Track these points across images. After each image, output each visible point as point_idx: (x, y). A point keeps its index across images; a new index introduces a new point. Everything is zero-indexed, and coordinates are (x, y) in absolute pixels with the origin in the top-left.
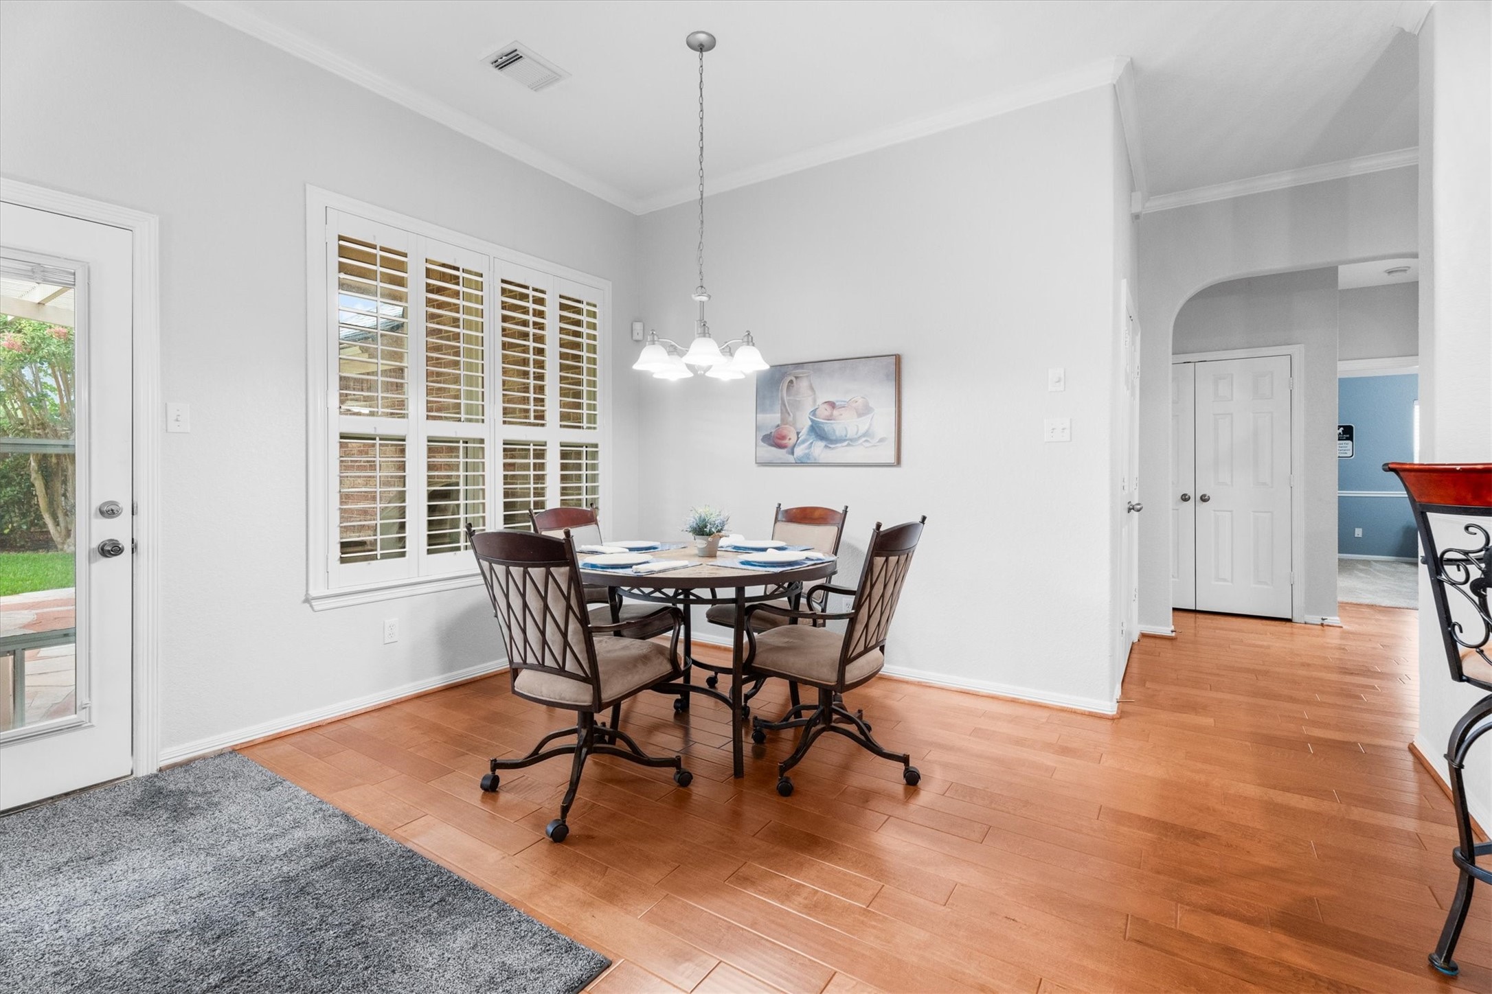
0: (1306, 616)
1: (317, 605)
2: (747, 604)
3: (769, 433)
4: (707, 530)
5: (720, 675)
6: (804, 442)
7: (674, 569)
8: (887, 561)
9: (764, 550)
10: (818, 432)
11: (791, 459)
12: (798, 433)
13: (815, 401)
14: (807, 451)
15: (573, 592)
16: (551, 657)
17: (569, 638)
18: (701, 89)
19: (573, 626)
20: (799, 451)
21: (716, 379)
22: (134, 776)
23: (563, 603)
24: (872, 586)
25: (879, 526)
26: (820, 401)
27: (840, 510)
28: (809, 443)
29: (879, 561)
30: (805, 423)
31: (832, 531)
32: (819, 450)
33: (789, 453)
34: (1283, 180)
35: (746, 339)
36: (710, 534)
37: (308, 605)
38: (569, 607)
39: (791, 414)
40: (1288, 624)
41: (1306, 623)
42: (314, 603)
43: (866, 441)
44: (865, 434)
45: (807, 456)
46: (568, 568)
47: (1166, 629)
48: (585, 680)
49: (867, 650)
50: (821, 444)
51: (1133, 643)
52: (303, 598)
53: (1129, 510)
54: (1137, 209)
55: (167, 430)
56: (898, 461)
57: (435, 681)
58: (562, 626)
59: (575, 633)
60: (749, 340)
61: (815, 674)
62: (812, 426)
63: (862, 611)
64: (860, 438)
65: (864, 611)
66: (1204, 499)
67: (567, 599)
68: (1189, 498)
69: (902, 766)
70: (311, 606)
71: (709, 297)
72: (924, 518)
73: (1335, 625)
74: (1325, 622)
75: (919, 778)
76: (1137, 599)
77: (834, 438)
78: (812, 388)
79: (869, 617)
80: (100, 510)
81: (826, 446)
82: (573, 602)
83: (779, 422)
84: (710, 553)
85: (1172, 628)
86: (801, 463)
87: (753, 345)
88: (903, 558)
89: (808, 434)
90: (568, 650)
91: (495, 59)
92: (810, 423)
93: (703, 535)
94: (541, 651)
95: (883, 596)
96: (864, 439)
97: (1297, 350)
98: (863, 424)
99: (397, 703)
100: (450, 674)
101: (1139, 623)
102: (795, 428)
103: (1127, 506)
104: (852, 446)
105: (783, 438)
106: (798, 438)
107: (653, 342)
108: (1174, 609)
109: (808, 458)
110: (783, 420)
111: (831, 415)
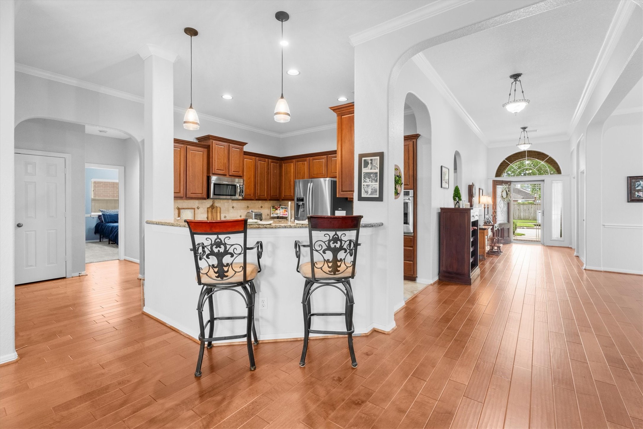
0: (72, 274)
40: (65, 280)
41: (72, 277)
73: (84, 275)
74: (81, 275)
97: (68, 156)
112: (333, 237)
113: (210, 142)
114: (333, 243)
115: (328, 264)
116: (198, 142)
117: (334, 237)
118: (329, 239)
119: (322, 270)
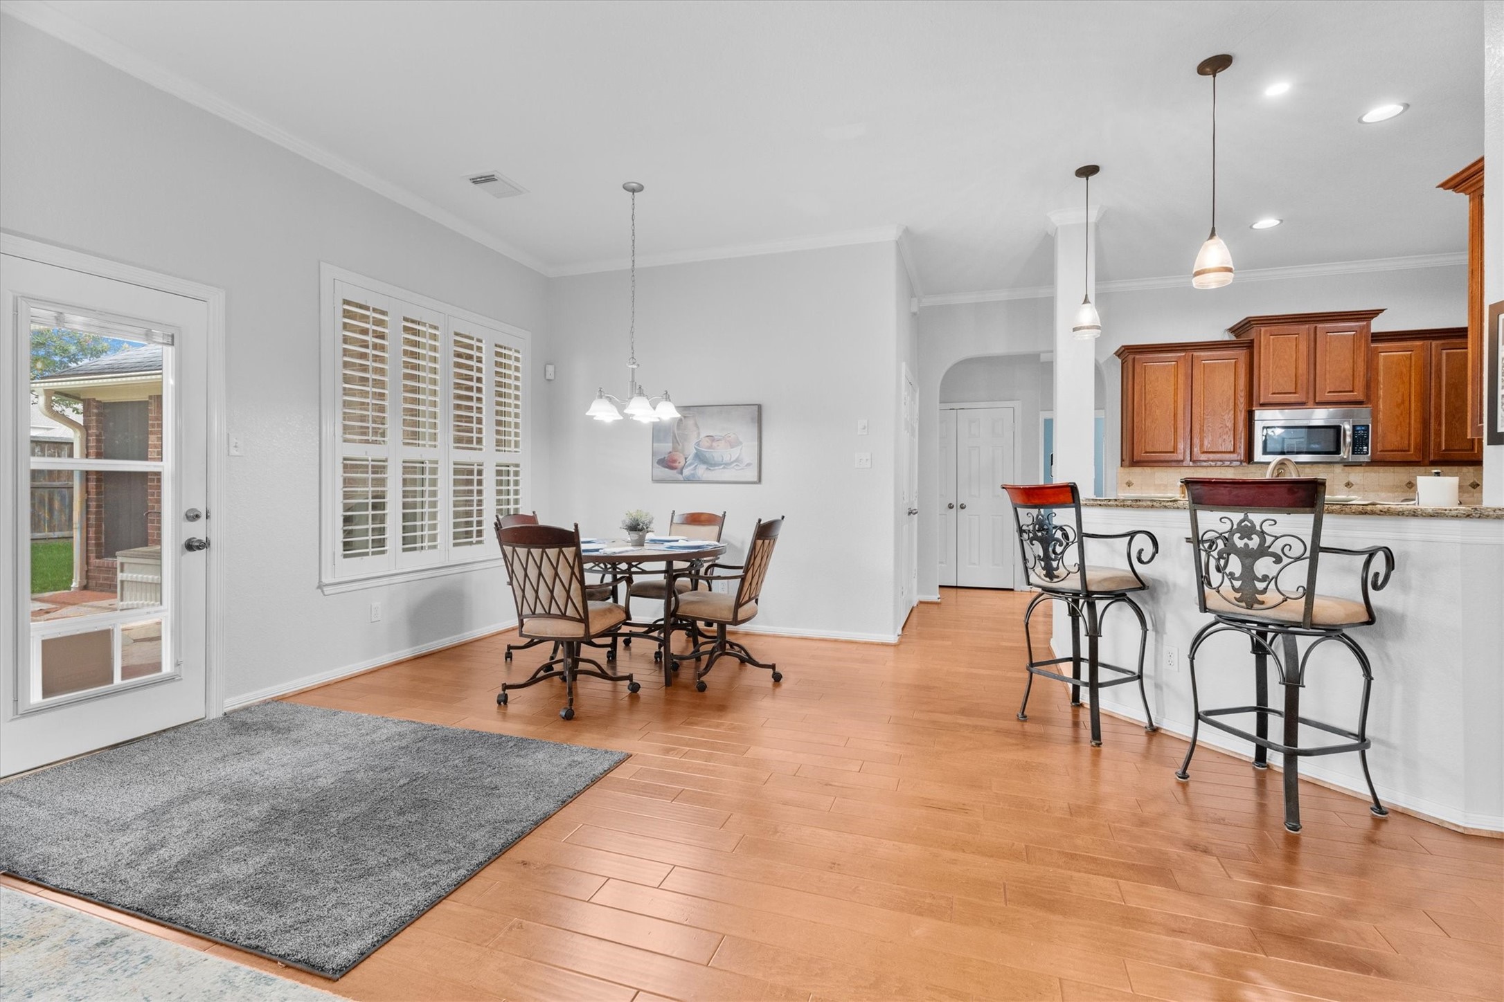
1: (327, 590)
2: (674, 574)
3: (663, 457)
4: (640, 527)
5: (632, 638)
6: (690, 465)
7: (627, 551)
8: (763, 542)
9: (677, 541)
10: (701, 458)
11: (680, 477)
12: (686, 459)
13: (699, 434)
14: (692, 472)
15: (576, 563)
16: (557, 607)
17: (571, 593)
18: (633, 220)
19: (575, 585)
20: (686, 472)
21: (639, 421)
22: (207, 719)
23: (569, 571)
24: (755, 558)
25: (760, 521)
26: (702, 435)
27: (721, 515)
28: (694, 466)
29: (759, 542)
30: (691, 451)
31: (716, 528)
32: (701, 471)
33: (679, 473)
34: (1003, 295)
35: (664, 397)
36: (641, 530)
37: (320, 591)
38: (573, 573)
39: (681, 444)
40: (1012, 592)
41: (1021, 591)
42: (325, 589)
43: (737, 465)
44: (737, 460)
45: (693, 475)
46: (574, 548)
47: (935, 597)
48: (580, 621)
49: (750, 599)
50: (704, 467)
51: (913, 607)
52: (317, 585)
53: (909, 514)
54: (915, 309)
55: (229, 455)
56: (760, 480)
57: (406, 653)
58: (567, 586)
59: (575, 590)
60: (667, 397)
61: (719, 615)
62: (696, 453)
63: (748, 574)
64: (732, 463)
65: (750, 574)
66: (962, 507)
67: (572, 568)
68: (953, 506)
69: (771, 671)
70: (323, 591)
71: (638, 365)
72: (783, 517)
75: (782, 677)
76: (916, 577)
77: (713, 462)
78: (696, 425)
79: (753, 578)
80: (186, 515)
81: (707, 468)
82: (576, 570)
83: (671, 450)
84: (640, 543)
85: (939, 596)
86: (689, 480)
87: (670, 400)
88: (772, 541)
89: (693, 459)
90: (570, 601)
91: (474, 177)
92: (695, 451)
93: (636, 531)
94: (548, 605)
95: (760, 565)
96: (735, 464)
97: (1017, 404)
98: (735, 453)
99: (382, 669)
100: (414, 648)
101: (918, 594)
102: (684, 455)
103: (908, 511)
104: (727, 468)
105: (675, 461)
106: (686, 462)
107: (601, 397)
108: (940, 586)
109: (694, 477)
110: (674, 448)
111: (712, 446)
112: (1239, 524)
113: (1252, 335)
114: (1240, 538)
115: (1232, 583)
116: (1234, 338)
117: (1243, 524)
118: (1232, 529)
119: (1218, 592)
